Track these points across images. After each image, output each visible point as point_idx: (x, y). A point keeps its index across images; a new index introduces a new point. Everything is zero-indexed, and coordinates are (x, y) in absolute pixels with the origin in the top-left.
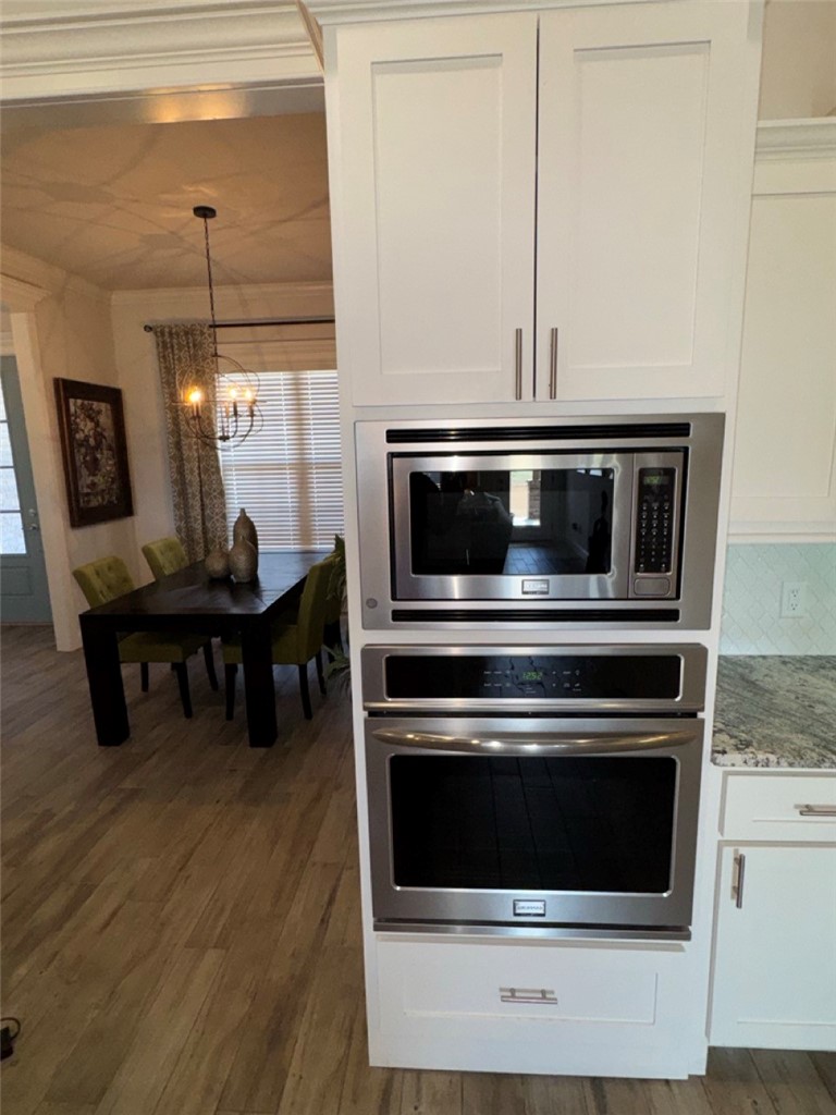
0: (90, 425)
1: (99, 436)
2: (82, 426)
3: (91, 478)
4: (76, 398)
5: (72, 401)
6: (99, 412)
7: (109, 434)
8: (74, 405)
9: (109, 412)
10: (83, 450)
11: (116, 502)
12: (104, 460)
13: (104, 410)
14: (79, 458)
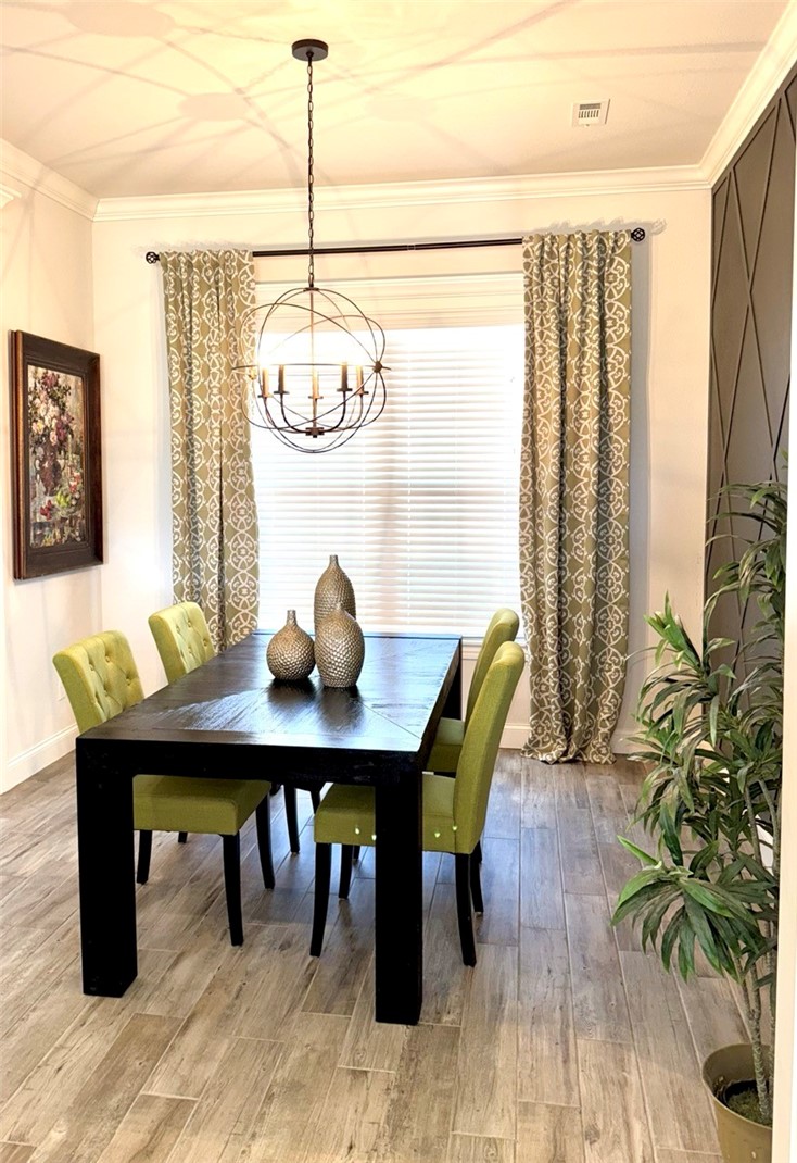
0: (54, 410)
1: (64, 428)
2: (41, 412)
3: (48, 498)
4: (37, 366)
5: (31, 369)
6: (66, 391)
7: (78, 427)
8: (35, 375)
9: (80, 392)
10: (40, 450)
11: (79, 539)
12: (67, 470)
13: (72, 386)
14: (34, 464)
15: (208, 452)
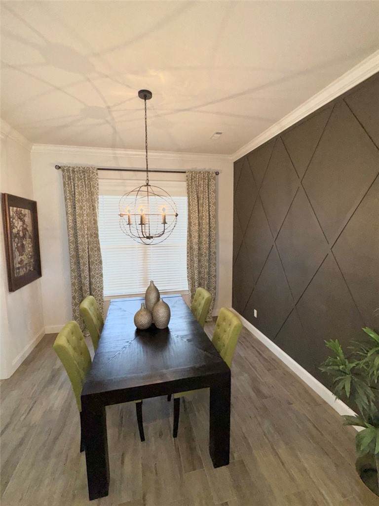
0: (21, 223)
1: (25, 229)
2: (16, 225)
3: (20, 257)
4: (13, 206)
5: (11, 208)
6: (25, 215)
7: (30, 228)
8: (13, 210)
9: (30, 215)
10: (16, 240)
11: (32, 270)
12: (27, 245)
13: (27, 213)
14: (15, 245)
15: (83, 236)
